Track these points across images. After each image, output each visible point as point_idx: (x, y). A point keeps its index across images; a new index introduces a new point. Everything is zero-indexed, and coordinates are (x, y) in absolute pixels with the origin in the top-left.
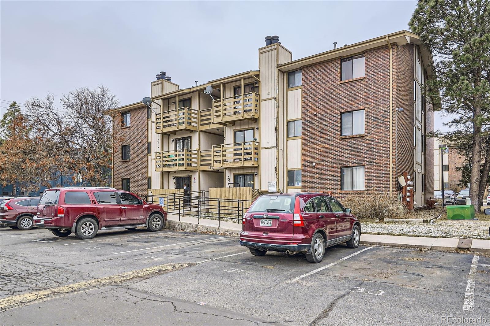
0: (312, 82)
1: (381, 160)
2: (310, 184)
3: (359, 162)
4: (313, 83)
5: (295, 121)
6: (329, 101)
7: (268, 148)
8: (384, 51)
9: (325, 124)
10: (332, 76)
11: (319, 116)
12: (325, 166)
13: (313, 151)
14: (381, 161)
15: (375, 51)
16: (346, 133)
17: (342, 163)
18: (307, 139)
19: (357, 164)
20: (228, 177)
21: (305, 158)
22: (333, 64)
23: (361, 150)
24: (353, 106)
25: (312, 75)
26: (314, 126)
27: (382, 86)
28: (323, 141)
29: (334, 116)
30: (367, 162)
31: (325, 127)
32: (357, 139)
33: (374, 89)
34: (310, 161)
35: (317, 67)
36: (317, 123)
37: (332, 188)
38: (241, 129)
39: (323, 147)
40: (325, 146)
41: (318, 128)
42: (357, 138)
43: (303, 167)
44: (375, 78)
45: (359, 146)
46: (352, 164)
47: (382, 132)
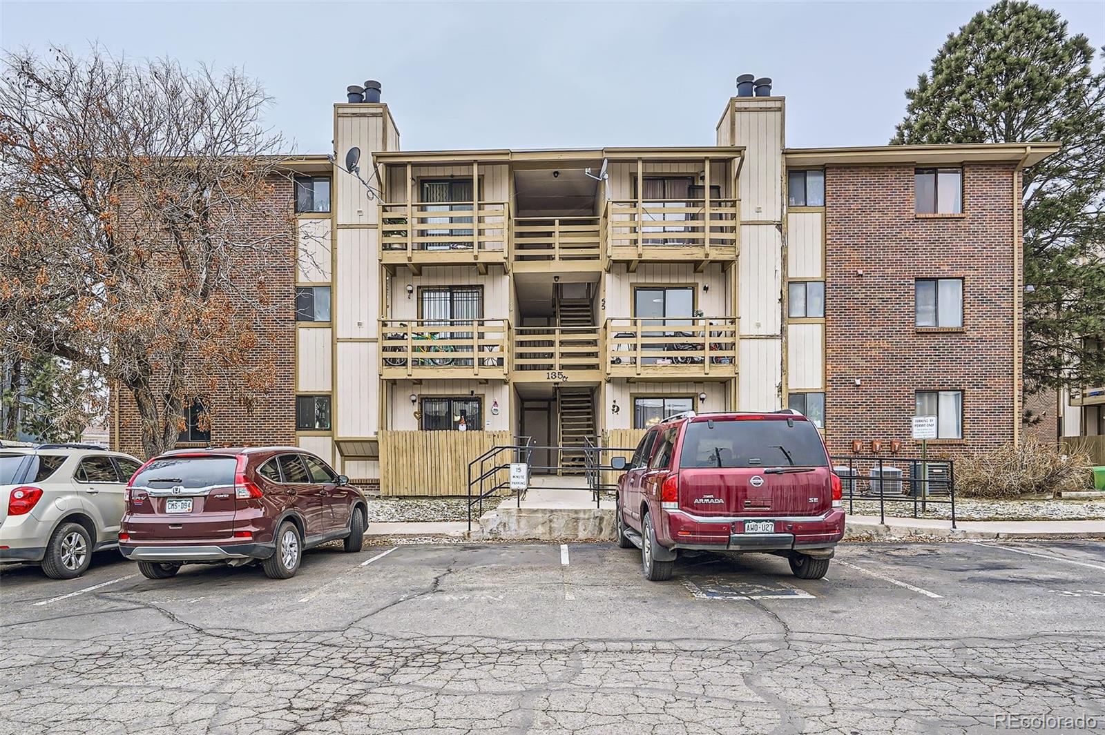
0: (852, 204)
1: (997, 380)
2: (847, 424)
3: (953, 383)
4: (852, 206)
5: (806, 282)
6: (890, 251)
7: (759, 337)
8: (1002, 171)
9: (881, 298)
10: (898, 200)
11: (869, 280)
12: (881, 386)
13: (854, 353)
14: (997, 382)
15: (984, 168)
16: (925, 322)
17: (919, 383)
18: (839, 326)
19: (949, 385)
20: (615, 401)
21: (835, 367)
22: (898, 173)
23: (958, 358)
24: (942, 268)
25: (851, 187)
26: (856, 299)
27: (997, 238)
28: (877, 334)
29: (902, 283)
30: (971, 383)
31: (881, 304)
32: (950, 336)
33: (984, 242)
34: (847, 375)
35: (863, 174)
36: (864, 293)
37: (898, 433)
38: (653, 283)
39: (877, 346)
40: (881, 343)
41: (867, 304)
42: (950, 334)
43: (831, 386)
44: (984, 221)
45: (954, 350)
46: (941, 385)
47: (997, 327)
